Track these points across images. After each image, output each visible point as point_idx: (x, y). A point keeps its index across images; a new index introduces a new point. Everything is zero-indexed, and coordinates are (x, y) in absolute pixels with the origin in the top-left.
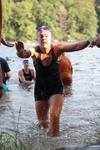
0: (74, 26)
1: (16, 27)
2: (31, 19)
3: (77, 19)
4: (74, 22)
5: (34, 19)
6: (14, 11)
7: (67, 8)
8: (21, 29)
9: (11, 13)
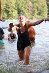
0: (36, 12)
1: (7, 12)
2: (15, 9)
3: (38, 8)
4: (36, 10)
5: (16, 8)
6: (6, 4)
7: (33, 3)
8: (10, 13)
9: (5, 5)
